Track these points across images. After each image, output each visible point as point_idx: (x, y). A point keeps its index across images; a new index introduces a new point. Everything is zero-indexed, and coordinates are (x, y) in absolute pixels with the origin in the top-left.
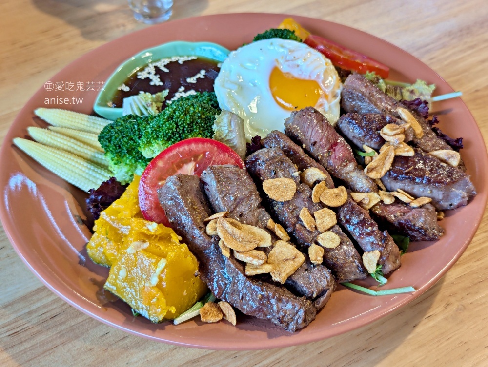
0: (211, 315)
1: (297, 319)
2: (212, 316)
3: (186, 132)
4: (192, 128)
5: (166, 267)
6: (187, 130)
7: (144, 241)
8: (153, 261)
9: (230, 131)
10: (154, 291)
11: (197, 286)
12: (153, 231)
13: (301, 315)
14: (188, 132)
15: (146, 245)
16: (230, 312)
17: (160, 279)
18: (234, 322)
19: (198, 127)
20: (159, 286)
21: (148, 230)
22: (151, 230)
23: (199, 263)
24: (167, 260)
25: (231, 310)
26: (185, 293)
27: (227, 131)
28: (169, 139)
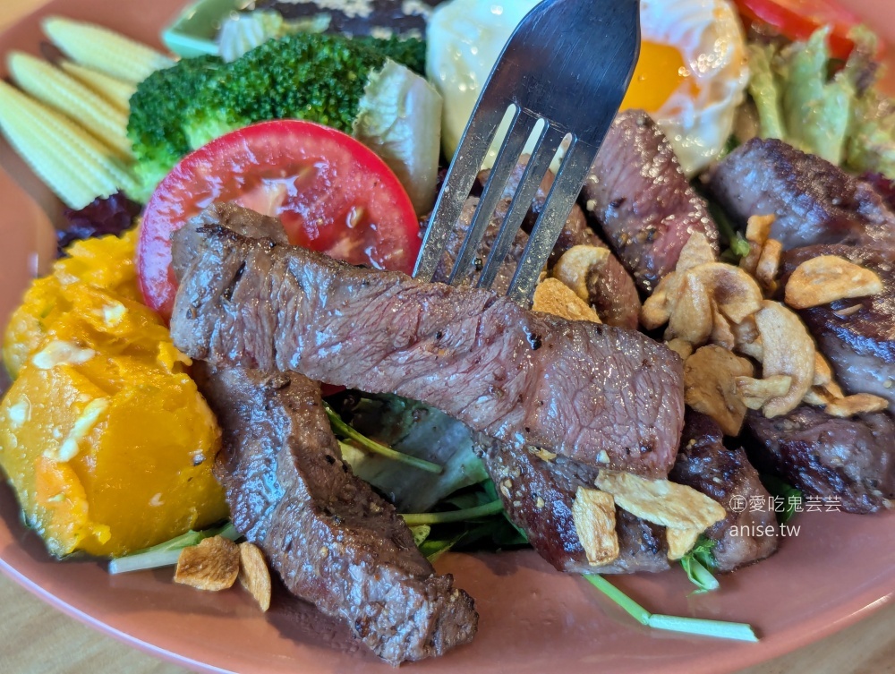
0: (208, 570)
1: (409, 634)
2: (207, 575)
3: (290, 101)
4: (308, 96)
5: (101, 418)
6: (295, 97)
7: (83, 345)
8: (84, 398)
9: (398, 120)
10: (60, 475)
11: (201, 488)
12: (111, 325)
13: (419, 624)
14: (296, 103)
15: (84, 356)
16: (258, 573)
17: (84, 448)
18: (265, 604)
19: (324, 95)
20: (76, 466)
21: (101, 319)
22: (107, 321)
23: (220, 433)
24: (110, 404)
25: (260, 570)
26: (156, 501)
27: (392, 119)
28: (246, 112)
